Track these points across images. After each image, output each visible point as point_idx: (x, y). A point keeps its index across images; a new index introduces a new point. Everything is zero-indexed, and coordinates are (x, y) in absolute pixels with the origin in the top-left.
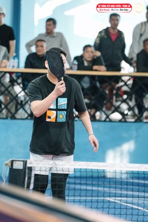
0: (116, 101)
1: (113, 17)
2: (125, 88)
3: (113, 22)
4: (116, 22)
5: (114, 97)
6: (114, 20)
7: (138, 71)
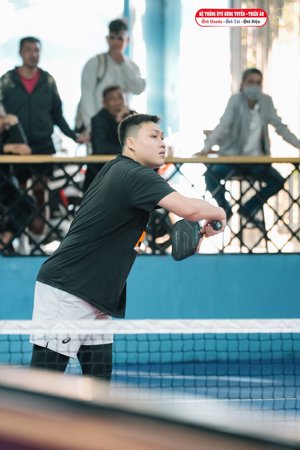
0: (52, 217)
1: (27, 44)
2: (70, 191)
3: (27, 55)
4: (35, 54)
5: (48, 209)
6: (29, 50)
7: (95, 152)
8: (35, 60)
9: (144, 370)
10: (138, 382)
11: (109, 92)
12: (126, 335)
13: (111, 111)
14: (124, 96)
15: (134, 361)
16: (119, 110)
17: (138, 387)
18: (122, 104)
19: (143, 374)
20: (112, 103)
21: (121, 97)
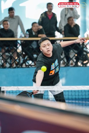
1: (49, 5)
3: (49, 8)
4: (51, 8)
7: (65, 37)
8: (51, 10)
9: (80, 101)
10: (79, 104)
11: (69, 19)
12: (75, 90)
13: (70, 24)
14: (74, 19)
15: (78, 98)
16: (72, 24)
17: (79, 106)
18: (73, 22)
19: (80, 102)
20: (70, 22)
21: (73, 20)
